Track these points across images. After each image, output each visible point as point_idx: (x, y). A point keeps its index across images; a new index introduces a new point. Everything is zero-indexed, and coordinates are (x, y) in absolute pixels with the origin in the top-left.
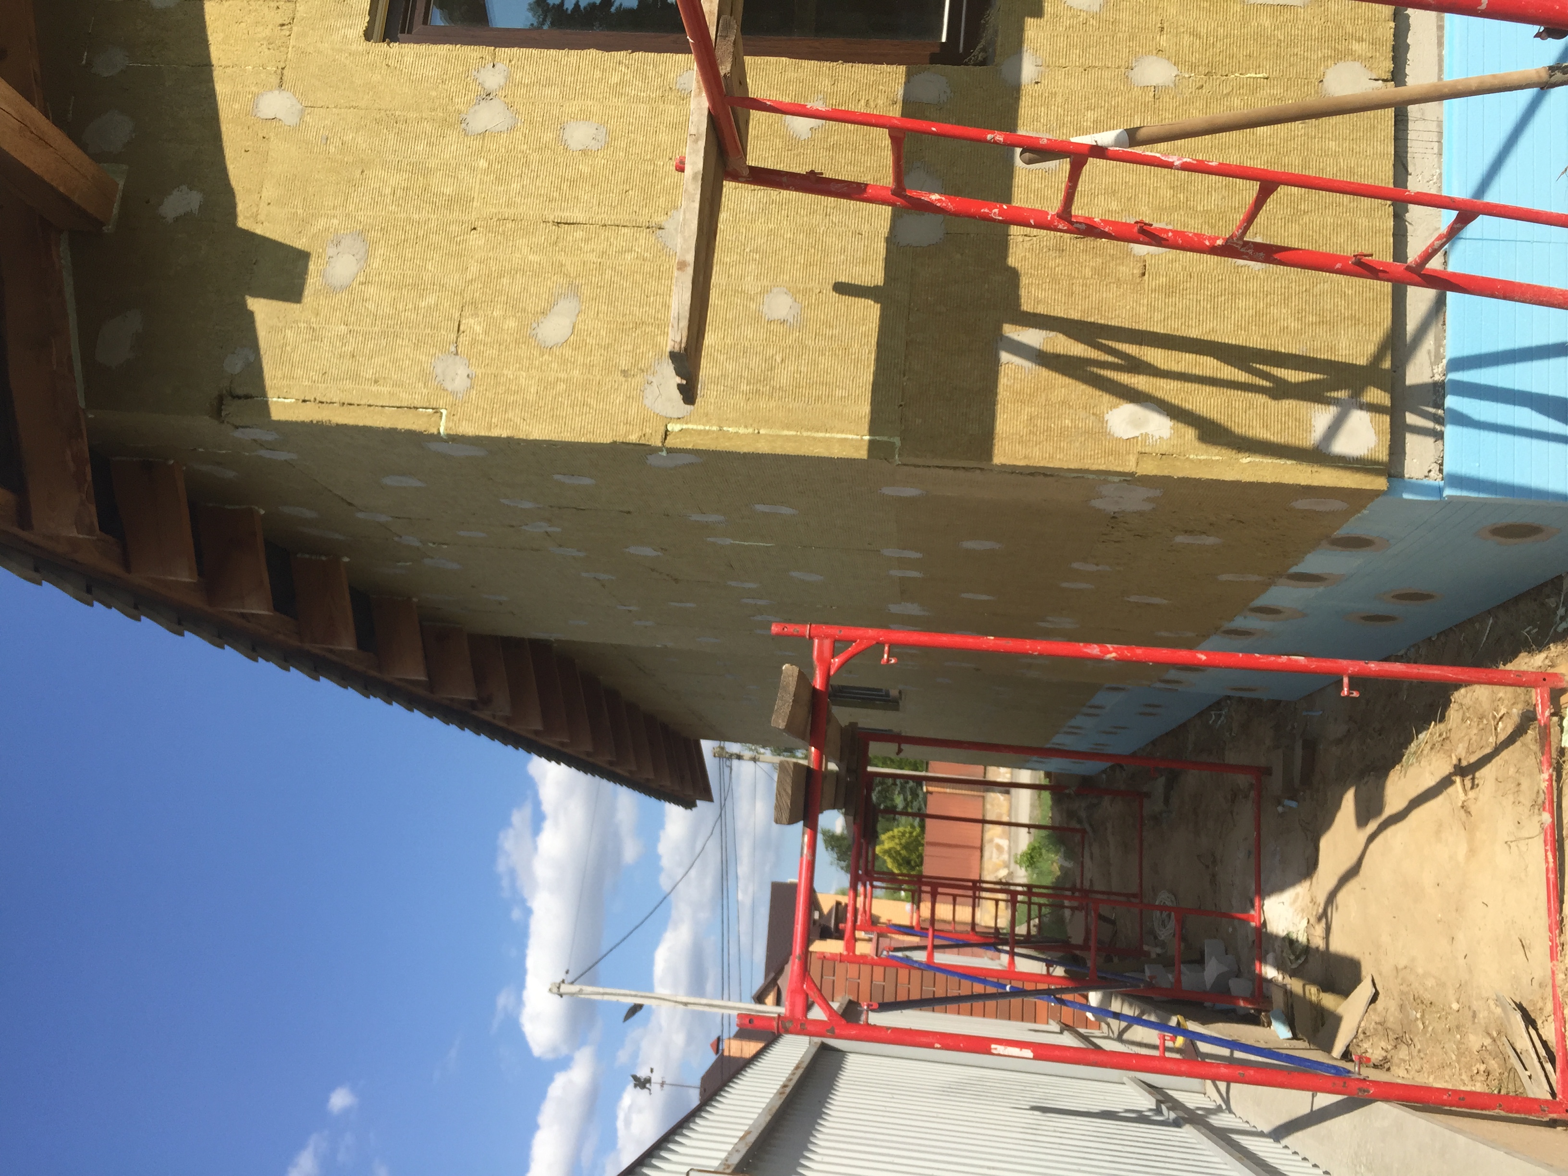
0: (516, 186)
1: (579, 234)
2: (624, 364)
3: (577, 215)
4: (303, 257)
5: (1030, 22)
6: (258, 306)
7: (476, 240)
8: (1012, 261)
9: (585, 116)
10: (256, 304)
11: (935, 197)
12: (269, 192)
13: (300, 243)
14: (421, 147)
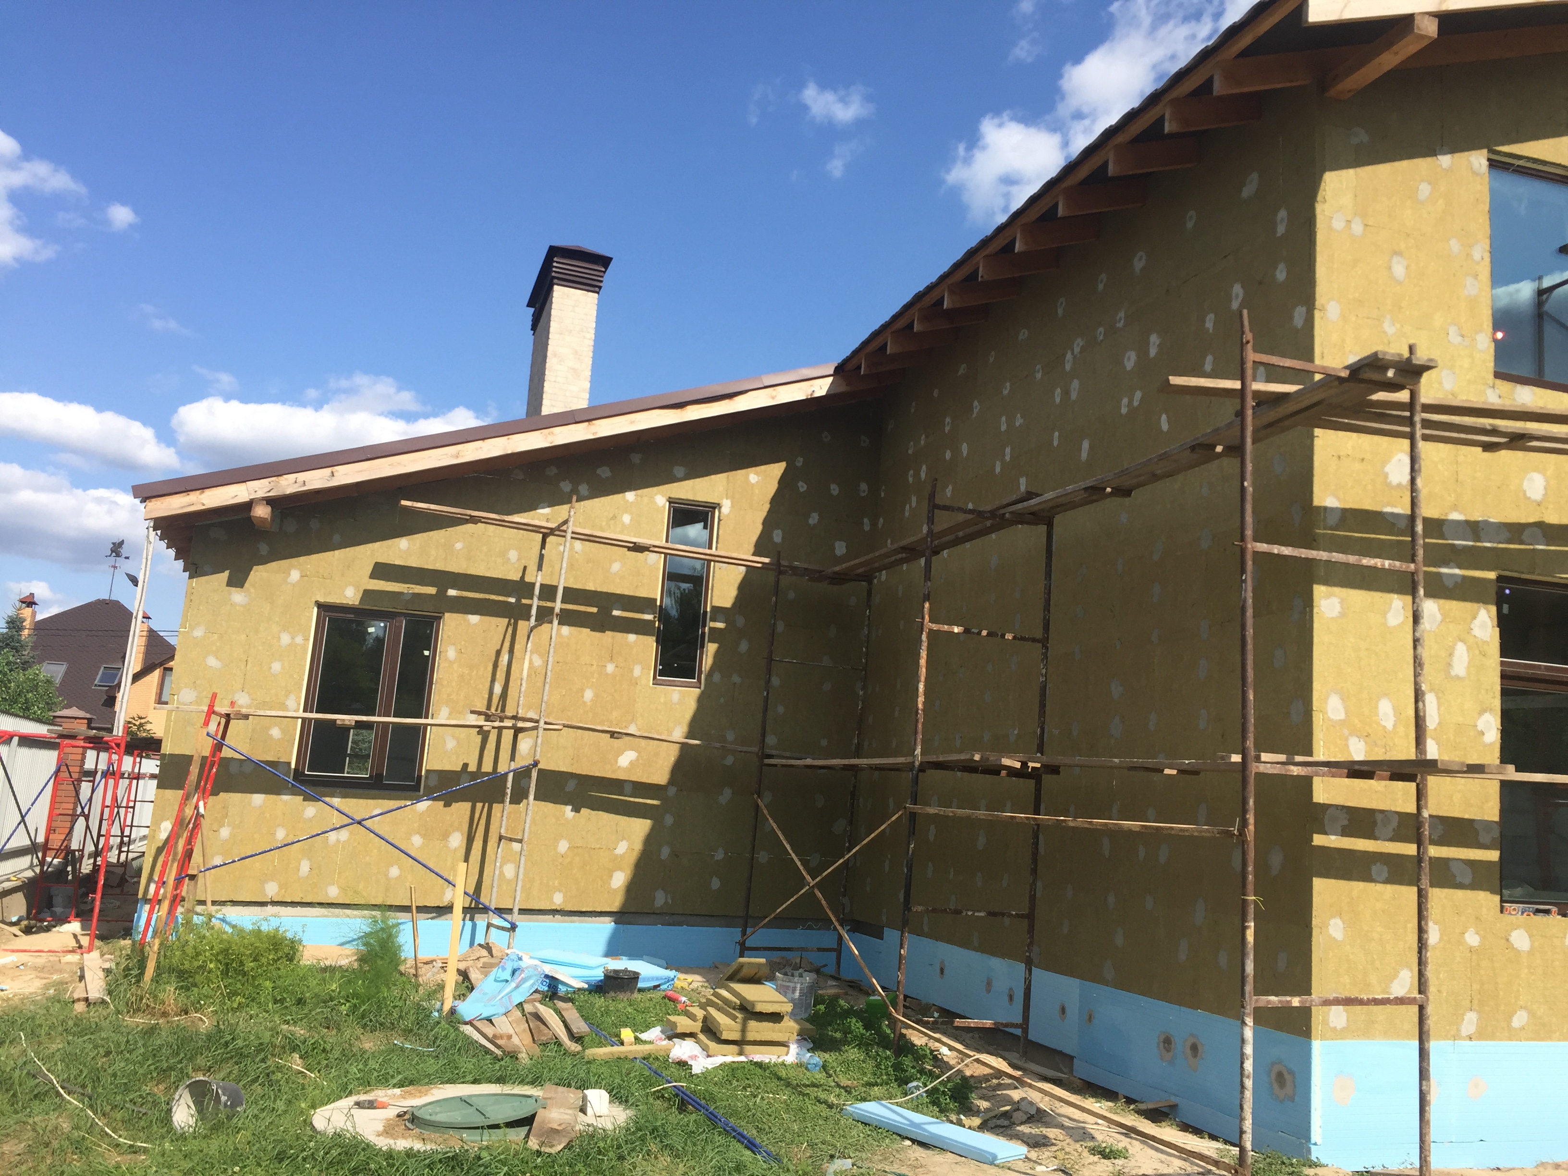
0: (260, 648)
1: (243, 667)
2: (198, 682)
3: (248, 667)
4: (242, 586)
5: (302, 797)
6: (226, 573)
7: (243, 637)
8: (221, 794)
9: (283, 667)
10: (227, 573)
11: (214, 770)
12: (265, 575)
13: (246, 585)
14: (277, 619)
